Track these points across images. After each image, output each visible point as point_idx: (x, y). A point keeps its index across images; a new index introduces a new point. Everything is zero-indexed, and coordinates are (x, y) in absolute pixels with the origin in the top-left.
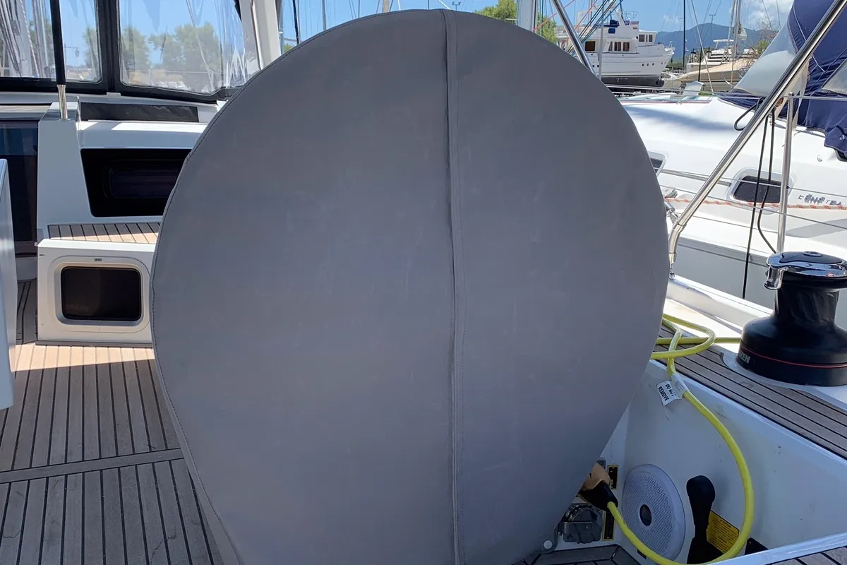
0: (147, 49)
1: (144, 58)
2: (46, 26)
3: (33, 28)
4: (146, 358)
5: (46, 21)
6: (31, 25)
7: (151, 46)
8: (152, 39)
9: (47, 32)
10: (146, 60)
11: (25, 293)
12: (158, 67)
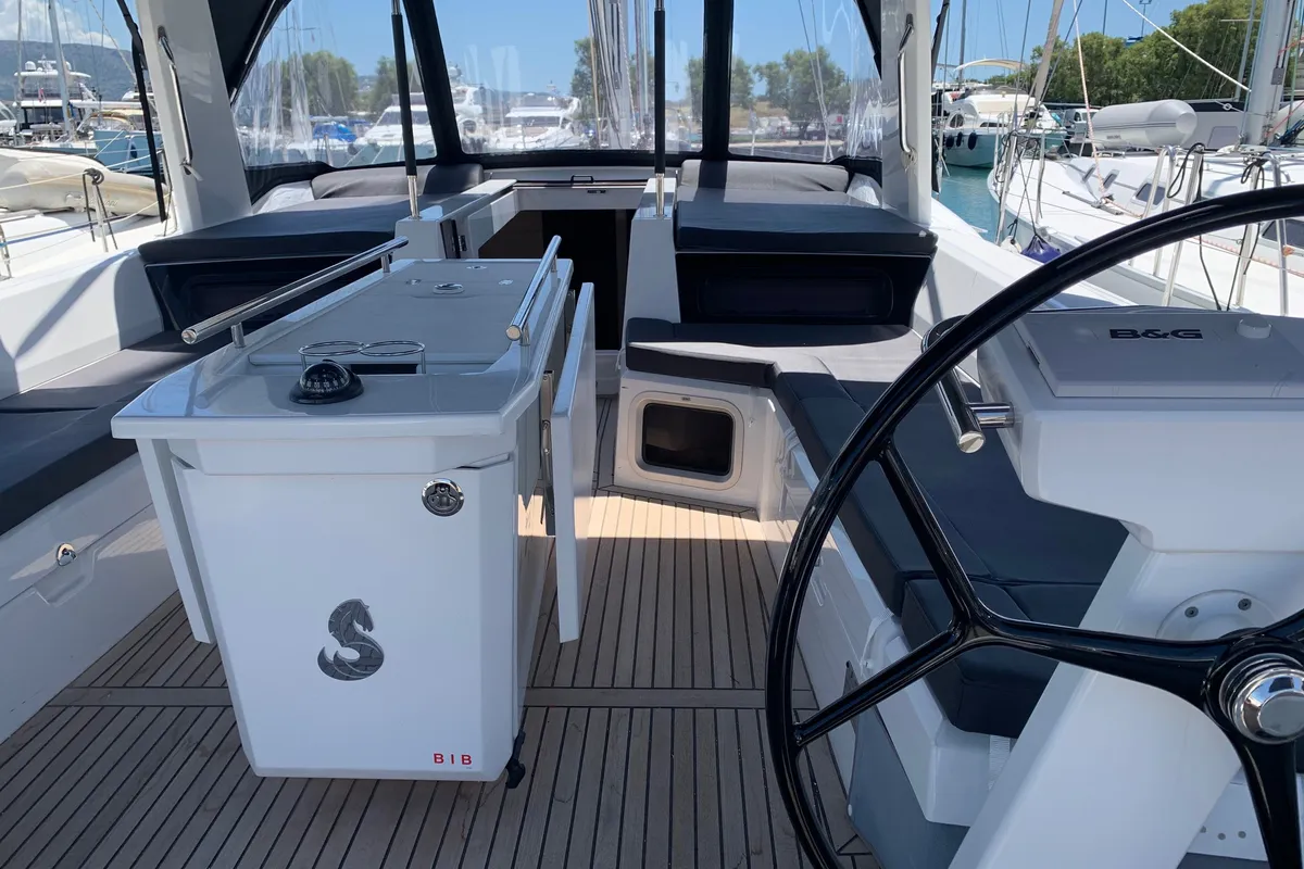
0: (751, 81)
1: (746, 91)
2: (649, 58)
3: (635, 62)
4: (733, 538)
5: (649, 53)
6: (633, 58)
7: (756, 77)
8: (758, 69)
9: (649, 66)
10: (749, 94)
11: (605, 415)
12: (762, 99)
